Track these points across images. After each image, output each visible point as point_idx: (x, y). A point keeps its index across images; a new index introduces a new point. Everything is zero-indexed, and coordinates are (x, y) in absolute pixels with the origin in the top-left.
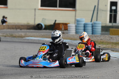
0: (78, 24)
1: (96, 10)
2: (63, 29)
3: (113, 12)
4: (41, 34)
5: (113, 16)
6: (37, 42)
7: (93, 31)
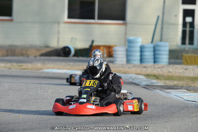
0: (129, 47)
2: (105, 56)
3: (188, 26)
5: (188, 33)
7: (154, 58)
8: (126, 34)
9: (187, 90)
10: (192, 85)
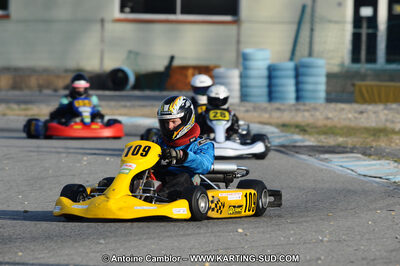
0: (246, 68)
1: (305, 19)
5: (364, 38)
7: (298, 91)
8: (238, 42)
9: (364, 154)
10: (374, 144)
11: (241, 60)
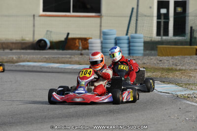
0: (105, 39)
1: (134, 15)
2: (80, 48)
3: (162, 17)
4: (44, 56)
5: (162, 24)
6: (39, 70)
7: (129, 50)
8: (101, 26)
9: (161, 81)
10: (166, 76)
11: (102, 35)
